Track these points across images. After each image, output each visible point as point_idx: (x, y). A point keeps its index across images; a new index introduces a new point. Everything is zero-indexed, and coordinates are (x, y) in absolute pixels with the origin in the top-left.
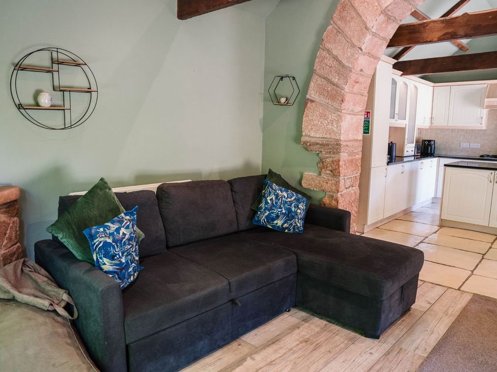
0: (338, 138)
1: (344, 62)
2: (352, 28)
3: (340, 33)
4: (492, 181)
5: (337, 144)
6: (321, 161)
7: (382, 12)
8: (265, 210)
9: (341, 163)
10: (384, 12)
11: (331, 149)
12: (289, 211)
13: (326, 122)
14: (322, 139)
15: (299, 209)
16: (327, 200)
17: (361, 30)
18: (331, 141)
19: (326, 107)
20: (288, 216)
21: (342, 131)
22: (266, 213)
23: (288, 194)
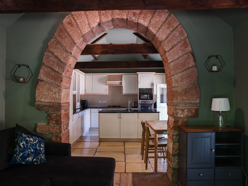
0: (59, 102)
1: (62, 60)
2: (66, 42)
3: (59, 44)
4: (119, 118)
5: (59, 106)
6: (49, 116)
7: (82, 36)
8: (19, 153)
9: (62, 116)
10: (83, 36)
11: (55, 108)
12: (36, 149)
13: (52, 93)
14: (50, 103)
15: (41, 147)
16: (54, 139)
17: (71, 43)
18: (55, 104)
19: (51, 84)
20: (35, 153)
21: (62, 98)
22: (20, 154)
23: (33, 139)
